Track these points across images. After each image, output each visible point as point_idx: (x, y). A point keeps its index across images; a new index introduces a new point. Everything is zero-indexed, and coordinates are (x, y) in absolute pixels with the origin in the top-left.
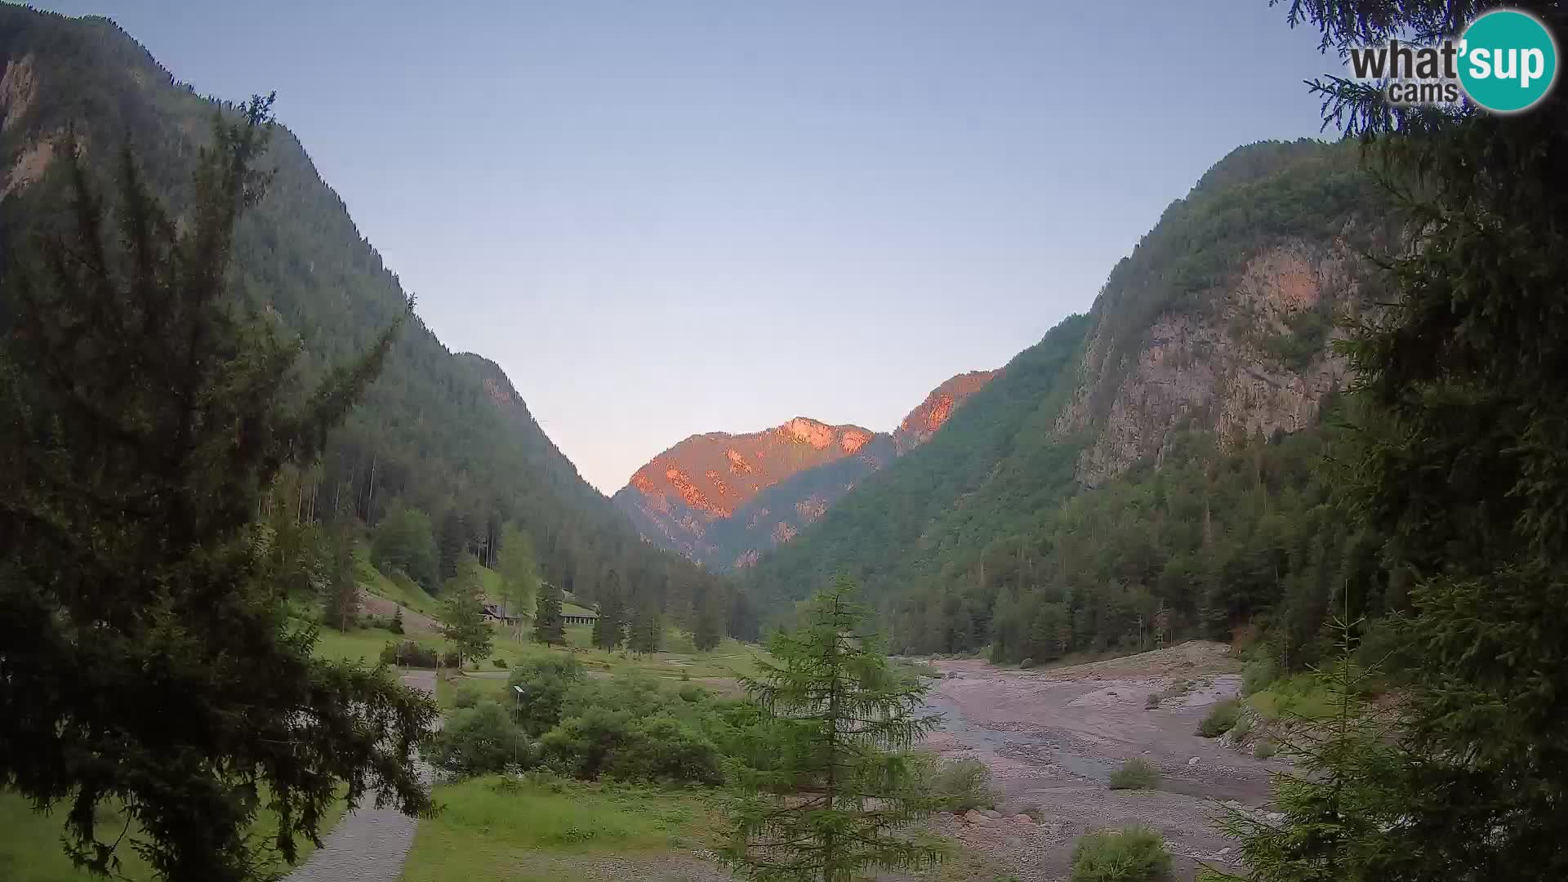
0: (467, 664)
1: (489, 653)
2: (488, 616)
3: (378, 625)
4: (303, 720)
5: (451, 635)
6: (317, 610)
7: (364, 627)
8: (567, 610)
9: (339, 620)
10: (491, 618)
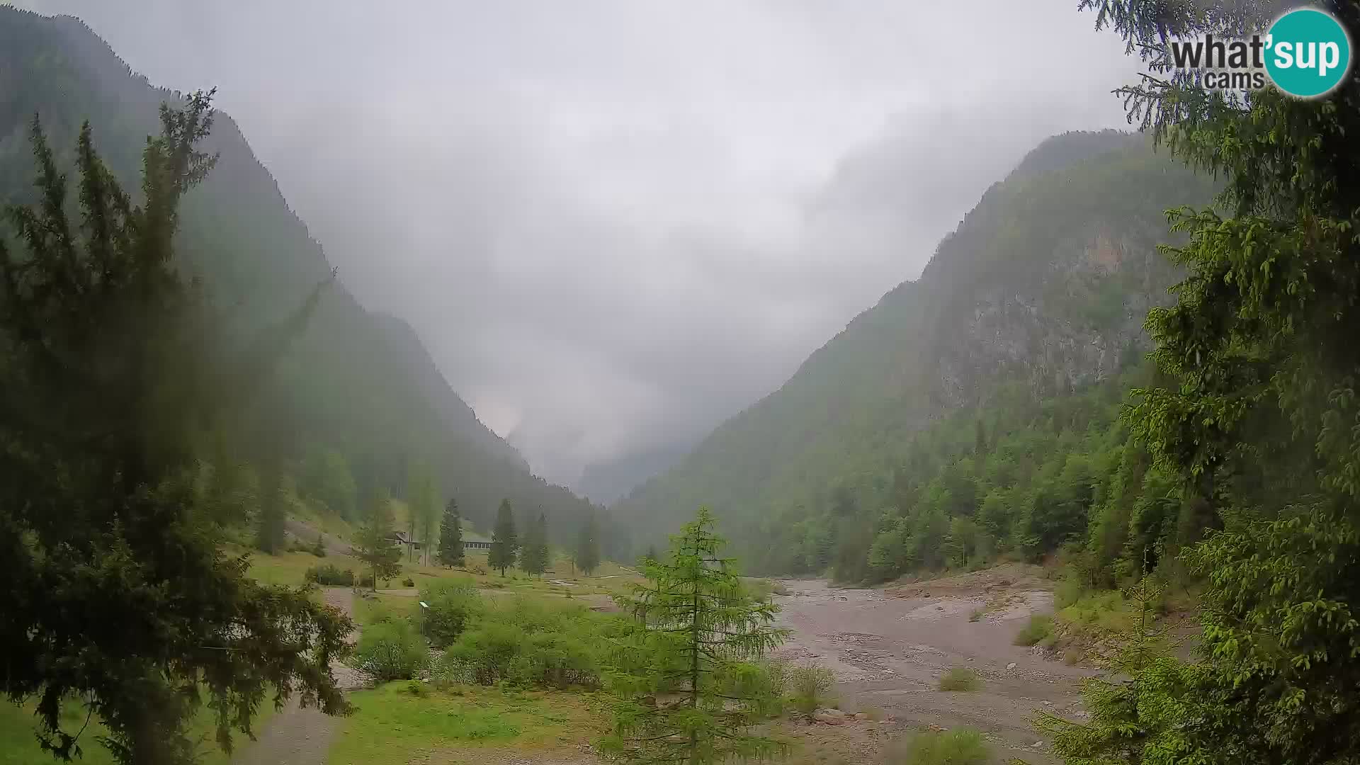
0: (379, 582)
1: (398, 573)
2: (398, 541)
3: (303, 549)
4: (238, 632)
5: (365, 557)
6: (250, 535)
7: (291, 551)
8: (467, 537)
9: (269, 544)
10: (400, 543)
